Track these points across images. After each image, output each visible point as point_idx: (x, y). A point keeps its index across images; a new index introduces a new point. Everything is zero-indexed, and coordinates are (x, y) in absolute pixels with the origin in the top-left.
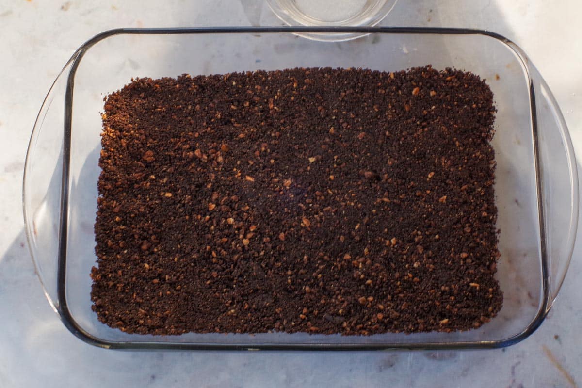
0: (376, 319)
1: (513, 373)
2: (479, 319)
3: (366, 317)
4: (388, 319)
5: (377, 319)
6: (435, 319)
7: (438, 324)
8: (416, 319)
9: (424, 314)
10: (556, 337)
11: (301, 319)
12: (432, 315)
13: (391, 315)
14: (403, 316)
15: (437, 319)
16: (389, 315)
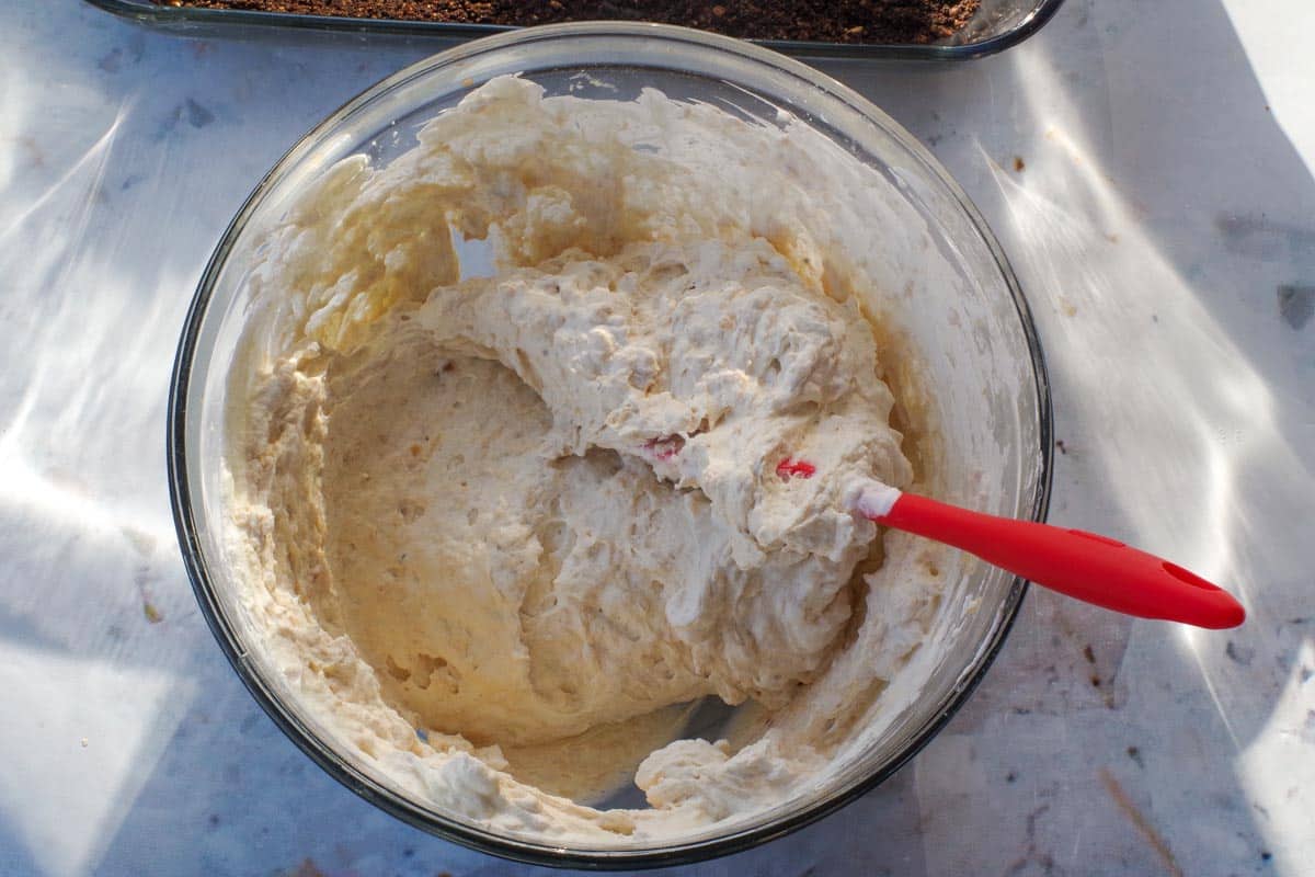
0: (709, 15)
1: (1031, 830)
2: (929, 28)
3: (689, 11)
4: (735, 18)
5: (713, 13)
6: (834, 25)
7: (840, 34)
8: (795, 22)
9: (813, 13)
10: (1133, 752)
11: (553, 8)
12: (830, 16)
13: (741, 11)
14: (767, 14)
15: (840, 25)
16: (738, 10)
